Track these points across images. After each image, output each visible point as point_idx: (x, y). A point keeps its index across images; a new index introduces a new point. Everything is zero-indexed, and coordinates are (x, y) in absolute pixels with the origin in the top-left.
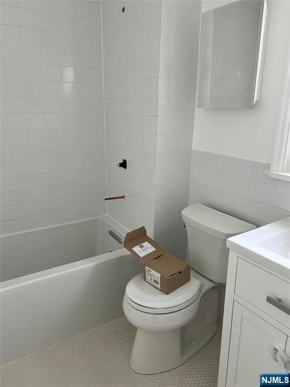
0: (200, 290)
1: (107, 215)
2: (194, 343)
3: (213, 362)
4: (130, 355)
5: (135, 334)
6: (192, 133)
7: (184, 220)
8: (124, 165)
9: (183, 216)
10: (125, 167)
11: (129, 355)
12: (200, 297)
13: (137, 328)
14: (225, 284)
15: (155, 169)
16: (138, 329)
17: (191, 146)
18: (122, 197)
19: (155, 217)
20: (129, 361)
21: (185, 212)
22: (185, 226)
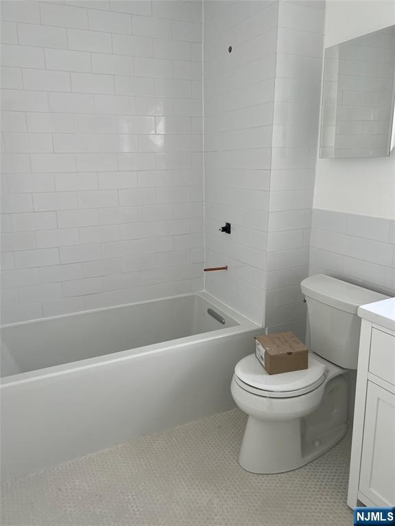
0: (325, 375)
1: (204, 291)
2: (317, 443)
3: (343, 467)
4: (239, 453)
5: (244, 431)
6: (313, 189)
7: (303, 292)
8: (227, 229)
9: (302, 288)
10: (229, 232)
11: (237, 451)
12: (325, 382)
13: (248, 415)
14: (357, 370)
15: (267, 232)
16: (250, 418)
17: (312, 204)
18: (224, 268)
19: (267, 290)
20: (238, 458)
21: (305, 284)
22: (305, 301)
